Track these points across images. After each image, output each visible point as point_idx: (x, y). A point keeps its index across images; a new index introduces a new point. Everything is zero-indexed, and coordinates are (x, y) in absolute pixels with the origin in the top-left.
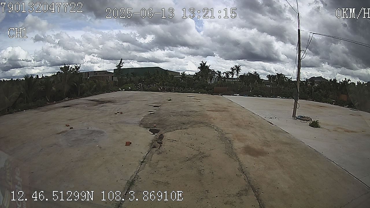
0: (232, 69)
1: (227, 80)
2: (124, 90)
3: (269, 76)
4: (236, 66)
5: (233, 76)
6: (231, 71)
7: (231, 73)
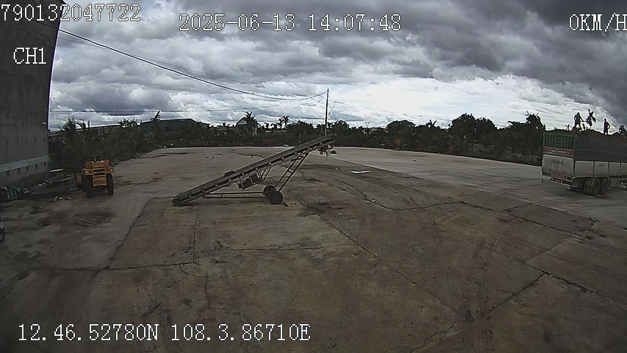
0: (280, 120)
2: (165, 147)
3: (318, 126)
4: (284, 117)
5: (281, 127)
6: (279, 122)
7: (279, 124)
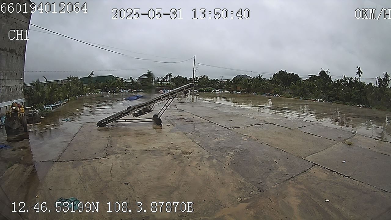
0: (167, 76)
1: (163, 82)
4: (169, 74)
5: (167, 80)
7: (165, 78)
